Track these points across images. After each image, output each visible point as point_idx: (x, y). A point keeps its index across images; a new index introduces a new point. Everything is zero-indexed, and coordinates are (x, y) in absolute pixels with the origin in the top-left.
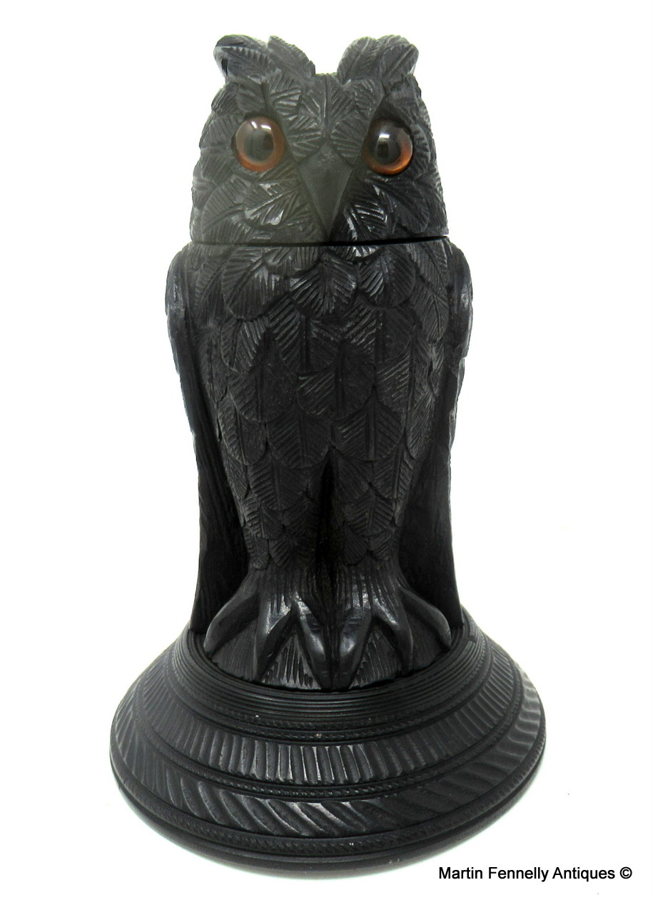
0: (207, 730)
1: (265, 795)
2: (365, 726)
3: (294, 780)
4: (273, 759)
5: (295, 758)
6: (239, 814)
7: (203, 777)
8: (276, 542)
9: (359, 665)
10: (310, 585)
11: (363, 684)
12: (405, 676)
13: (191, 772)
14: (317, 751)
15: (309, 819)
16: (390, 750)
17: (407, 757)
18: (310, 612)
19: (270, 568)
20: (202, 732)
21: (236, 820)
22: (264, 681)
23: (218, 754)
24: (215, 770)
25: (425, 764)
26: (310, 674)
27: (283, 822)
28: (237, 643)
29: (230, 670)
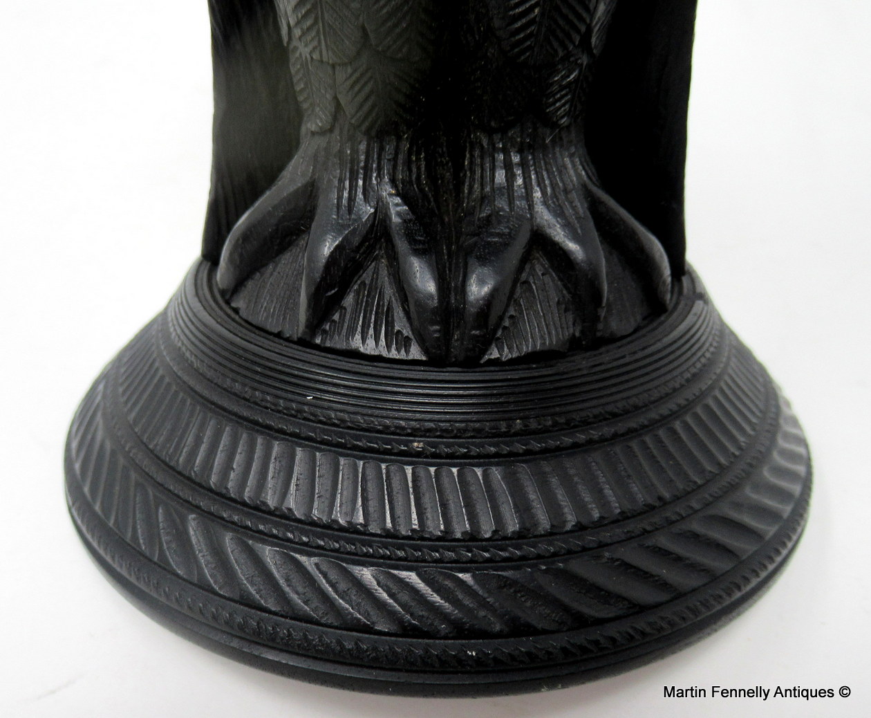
0: (212, 423)
1: (309, 550)
2: (506, 434)
3: (365, 525)
4: (328, 483)
5: (369, 484)
6: (257, 580)
7: (198, 507)
8: (349, 70)
9: (501, 318)
10: (414, 170)
11: (507, 355)
12: (587, 349)
13: (179, 497)
14: (414, 473)
15: (391, 601)
16: (554, 481)
17: (587, 497)
18: (410, 216)
19: (337, 131)
20: (202, 427)
21: (252, 590)
22: (318, 341)
23: (228, 467)
24: (221, 496)
25: (618, 511)
26: (407, 332)
27: (341, 601)
28: (275, 274)
29: (259, 319)
